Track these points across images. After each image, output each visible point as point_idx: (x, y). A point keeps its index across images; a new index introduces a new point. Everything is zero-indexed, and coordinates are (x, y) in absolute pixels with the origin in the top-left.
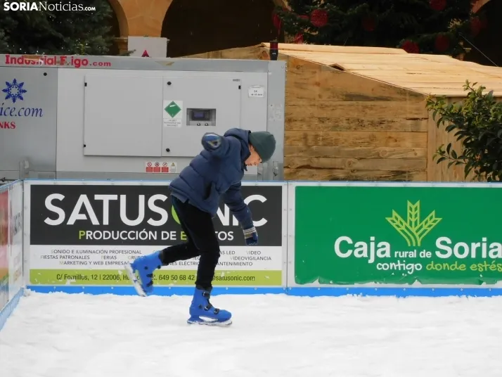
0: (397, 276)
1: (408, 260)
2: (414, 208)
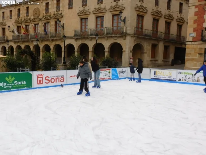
0: (8, 88)
1: (10, 86)
2: (10, 77)
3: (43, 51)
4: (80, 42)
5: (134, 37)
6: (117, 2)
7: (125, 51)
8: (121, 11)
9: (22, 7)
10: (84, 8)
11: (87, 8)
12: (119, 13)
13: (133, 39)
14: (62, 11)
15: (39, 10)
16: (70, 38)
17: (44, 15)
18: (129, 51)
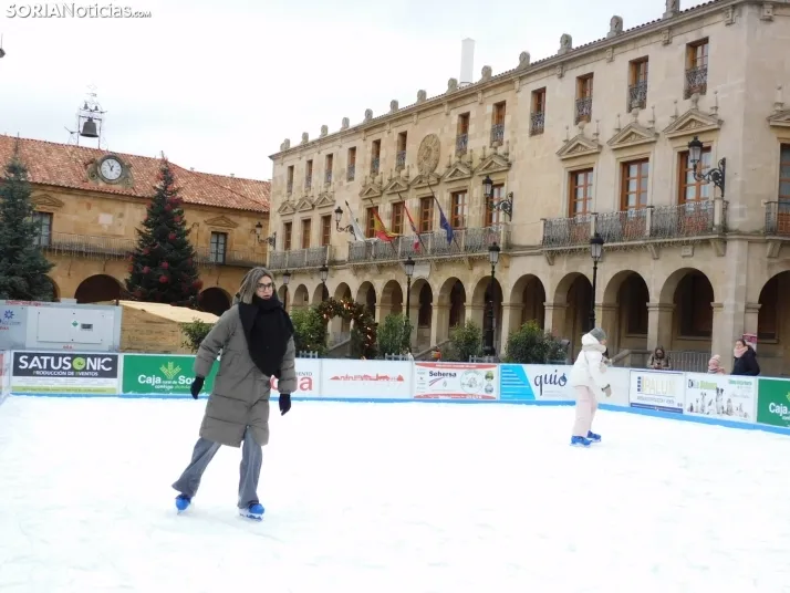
0: (163, 390)
3: (440, 306)
4: (563, 268)
5: (767, 241)
6: (696, 101)
7: (721, 306)
8: (696, 138)
9: (386, 133)
10: (582, 128)
11: (590, 128)
12: (687, 148)
13: (761, 252)
14: (508, 142)
15: (438, 143)
16: (529, 250)
17: (453, 163)
18: (736, 306)
